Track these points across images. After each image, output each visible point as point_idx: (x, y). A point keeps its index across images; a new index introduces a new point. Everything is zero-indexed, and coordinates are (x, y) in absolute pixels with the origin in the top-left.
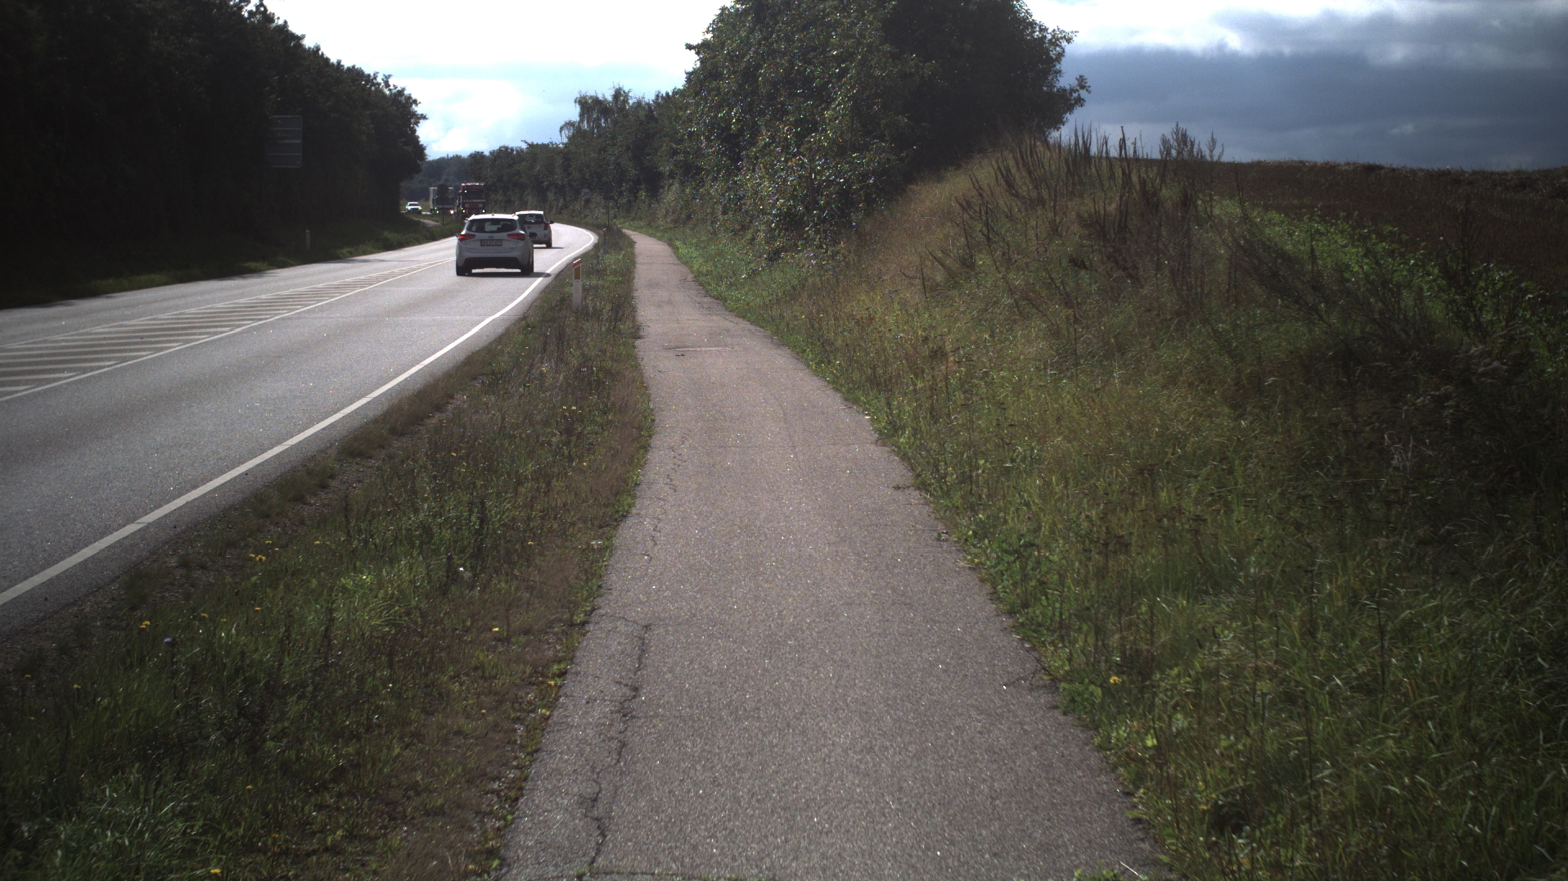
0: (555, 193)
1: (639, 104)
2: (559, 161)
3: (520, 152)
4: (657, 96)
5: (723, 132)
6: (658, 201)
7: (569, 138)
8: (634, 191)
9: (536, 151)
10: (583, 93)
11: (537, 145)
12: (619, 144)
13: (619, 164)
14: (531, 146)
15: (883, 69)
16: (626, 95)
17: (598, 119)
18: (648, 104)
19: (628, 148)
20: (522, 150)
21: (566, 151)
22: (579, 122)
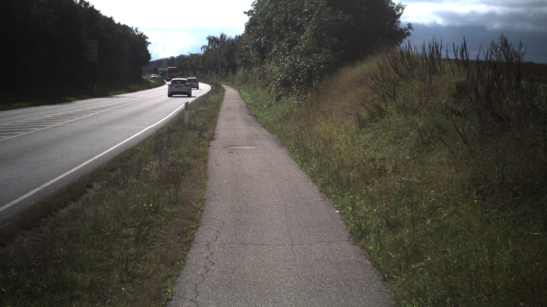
0: (199, 71)
1: (229, 39)
2: (201, 60)
4: (236, 36)
5: (259, 47)
6: (236, 75)
7: (205, 52)
8: (227, 71)
9: (193, 56)
10: (210, 36)
12: (222, 54)
13: (222, 61)
14: (191, 55)
15: (327, 18)
16: (225, 36)
17: (215, 45)
18: (232, 39)
19: (225, 55)
20: (188, 56)
21: (203, 56)
22: (208, 46)
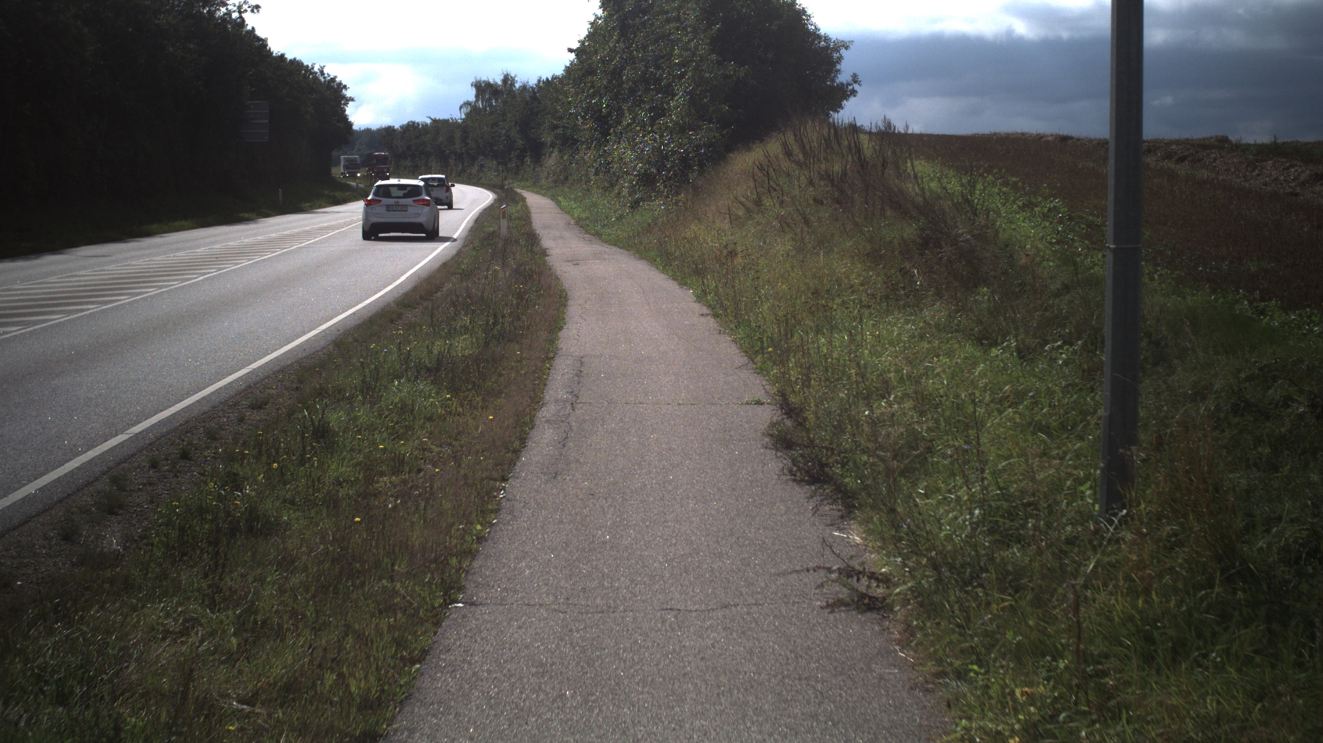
1: (524, 87)
2: (458, 134)
3: (425, 126)
6: (541, 166)
7: (467, 115)
8: (521, 158)
9: (439, 126)
10: (478, 79)
11: (440, 120)
12: (508, 119)
13: (508, 136)
14: (435, 121)
15: (711, 73)
16: (513, 81)
17: (490, 99)
18: (532, 87)
19: (516, 123)
21: (464, 124)
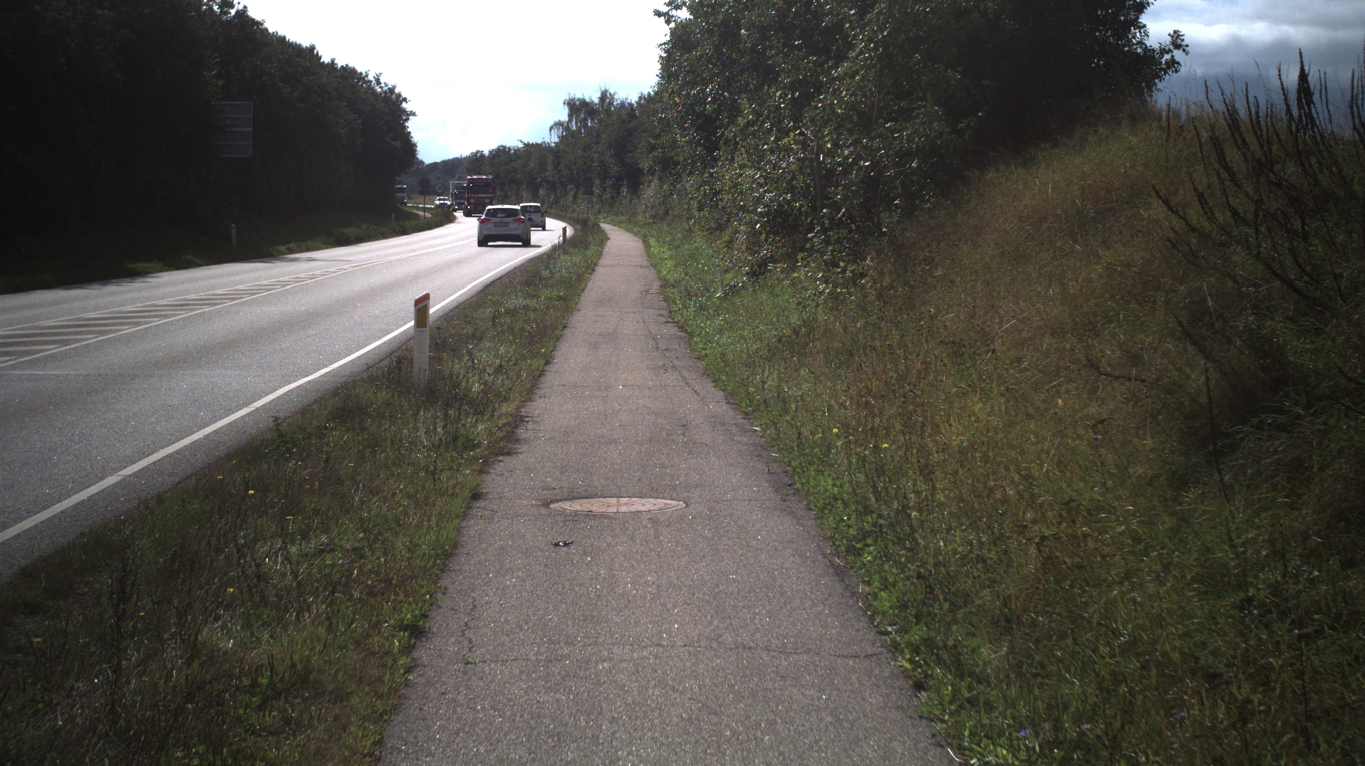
0: (548, 189)
1: (622, 104)
2: (550, 159)
3: (517, 150)
4: (640, 97)
6: (638, 197)
7: (560, 138)
8: (616, 188)
9: (532, 151)
10: (572, 96)
11: (533, 144)
12: (603, 141)
13: (602, 161)
14: (527, 145)
16: (612, 96)
17: (585, 119)
18: (631, 104)
19: (610, 146)
20: (519, 150)
21: (557, 149)
22: (568, 123)
